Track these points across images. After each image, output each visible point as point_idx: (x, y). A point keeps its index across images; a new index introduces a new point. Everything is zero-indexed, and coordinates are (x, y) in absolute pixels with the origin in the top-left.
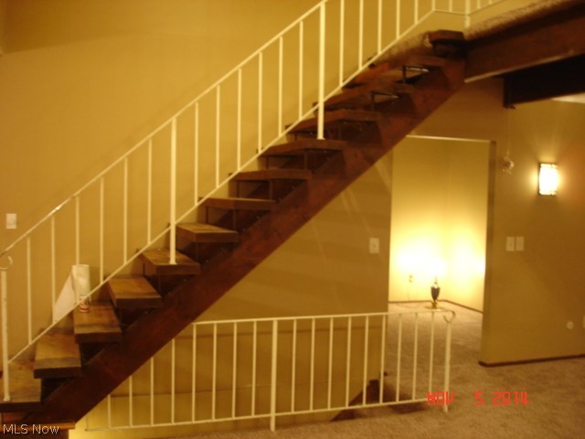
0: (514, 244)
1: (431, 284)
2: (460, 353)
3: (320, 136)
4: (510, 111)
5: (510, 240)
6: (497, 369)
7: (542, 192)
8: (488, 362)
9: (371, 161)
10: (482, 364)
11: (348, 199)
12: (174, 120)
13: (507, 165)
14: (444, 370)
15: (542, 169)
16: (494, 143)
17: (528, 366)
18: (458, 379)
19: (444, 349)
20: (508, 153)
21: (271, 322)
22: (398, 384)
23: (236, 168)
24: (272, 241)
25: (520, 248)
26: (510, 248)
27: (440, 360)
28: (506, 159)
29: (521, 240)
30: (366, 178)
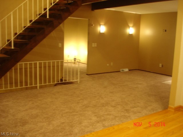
0: (94, 45)
1: (74, 57)
2: (82, 73)
3: (48, 17)
4: (93, 11)
5: (93, 44)
6: (90, 75)
7: (101, 32)
8: (88, 74)
9: (60, 24)
10: (87, 74)
11: (53, 34)
12: (12, 13)
13: (92, 25)
14: (78, 76)
15: (101, 27)
16: (89, 20)
17: (98, 75)
18: (81, 78)
19: (78, 72)
20: (93, 22)
21: (37, 63)
22: (67, 79)
23: (27, 25)
24: (37, 43)
25: (96, 46)
26: (93, 46)
27: (77, 74)
28: (92, 24)
29: (96, 44)
30: (58, 28)
